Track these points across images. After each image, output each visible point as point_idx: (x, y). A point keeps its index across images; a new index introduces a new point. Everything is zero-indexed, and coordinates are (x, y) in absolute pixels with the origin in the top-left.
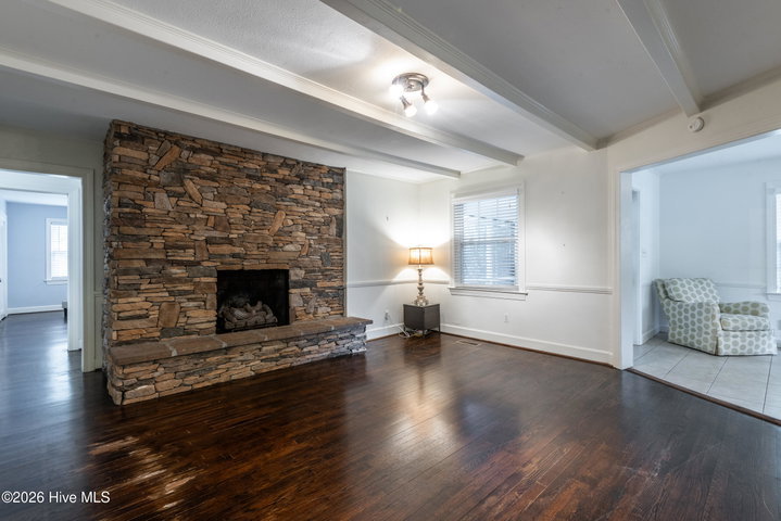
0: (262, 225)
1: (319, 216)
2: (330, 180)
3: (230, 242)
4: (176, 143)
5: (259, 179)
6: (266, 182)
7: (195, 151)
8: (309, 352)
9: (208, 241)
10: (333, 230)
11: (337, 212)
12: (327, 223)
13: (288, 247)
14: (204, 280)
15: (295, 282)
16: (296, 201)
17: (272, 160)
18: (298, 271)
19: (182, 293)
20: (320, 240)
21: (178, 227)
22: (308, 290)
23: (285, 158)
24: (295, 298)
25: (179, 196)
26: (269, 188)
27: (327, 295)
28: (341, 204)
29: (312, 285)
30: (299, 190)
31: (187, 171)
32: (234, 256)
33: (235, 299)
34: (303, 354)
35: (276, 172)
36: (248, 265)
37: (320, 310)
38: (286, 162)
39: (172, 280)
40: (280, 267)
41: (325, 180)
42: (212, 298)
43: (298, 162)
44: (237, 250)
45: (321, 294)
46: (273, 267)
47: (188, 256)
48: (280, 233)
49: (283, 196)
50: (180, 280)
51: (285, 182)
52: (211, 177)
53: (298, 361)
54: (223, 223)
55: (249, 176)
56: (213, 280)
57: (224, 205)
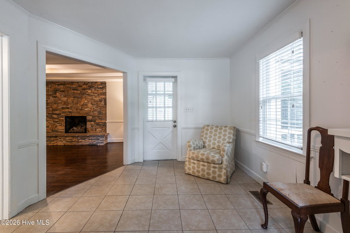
0: (77, 103)
1: (97, 99)
2: (101, 86)
3: (68, 108)
4: (55, 84)
5: (77, 90)
6: (78, 90)
7: (59, 85)
8: (81, 142)
9: (63, 108)
10: (103, 103)
11: (104, 97)
12: (101, 101)
13: (85, 109)
14: (61, 118)
15: (88, 120)
16: (89, 95)
17: (80, 83)
18: (89, 117)
19: (57, 122)
20: (97, 107)
21: (55, 105)
22: (93, 123)
23: (84, 82)
24: (89, 125)
25: (55, 97)
26: (79, 92)
27: (100, 125)
28: (105, 94)
29: (95, 121)
30: (89, 91)
31: (57, 91)
32: (70, 112)
33: (81, 124)
34: (79, 142)
35: (81, 87)
36: (73, 115)
37: (97, 130)
38: (85, 83)
39: (54, 118)
40: (83, 115)
41: (99, 87)
42: (64, 123)
43: (89, 82)
44: (70, 110)
45: (98, 124)
46: (81, 115)
47: (58, 112)
48: (83, 105)
49: (84, 94)
50: (55, 118)
51: (85, 89)
52: (63, 91)
53: (77, 144)
54: (66, 103)
55: (73, 89)
56: (64, 119)
57: (66, 98)
